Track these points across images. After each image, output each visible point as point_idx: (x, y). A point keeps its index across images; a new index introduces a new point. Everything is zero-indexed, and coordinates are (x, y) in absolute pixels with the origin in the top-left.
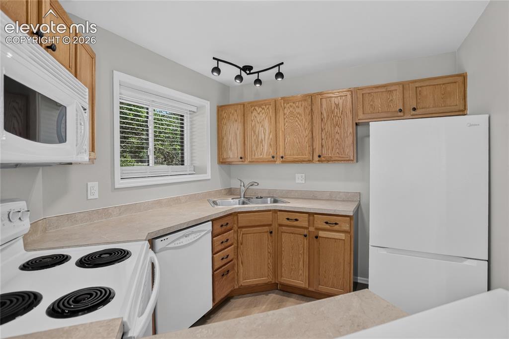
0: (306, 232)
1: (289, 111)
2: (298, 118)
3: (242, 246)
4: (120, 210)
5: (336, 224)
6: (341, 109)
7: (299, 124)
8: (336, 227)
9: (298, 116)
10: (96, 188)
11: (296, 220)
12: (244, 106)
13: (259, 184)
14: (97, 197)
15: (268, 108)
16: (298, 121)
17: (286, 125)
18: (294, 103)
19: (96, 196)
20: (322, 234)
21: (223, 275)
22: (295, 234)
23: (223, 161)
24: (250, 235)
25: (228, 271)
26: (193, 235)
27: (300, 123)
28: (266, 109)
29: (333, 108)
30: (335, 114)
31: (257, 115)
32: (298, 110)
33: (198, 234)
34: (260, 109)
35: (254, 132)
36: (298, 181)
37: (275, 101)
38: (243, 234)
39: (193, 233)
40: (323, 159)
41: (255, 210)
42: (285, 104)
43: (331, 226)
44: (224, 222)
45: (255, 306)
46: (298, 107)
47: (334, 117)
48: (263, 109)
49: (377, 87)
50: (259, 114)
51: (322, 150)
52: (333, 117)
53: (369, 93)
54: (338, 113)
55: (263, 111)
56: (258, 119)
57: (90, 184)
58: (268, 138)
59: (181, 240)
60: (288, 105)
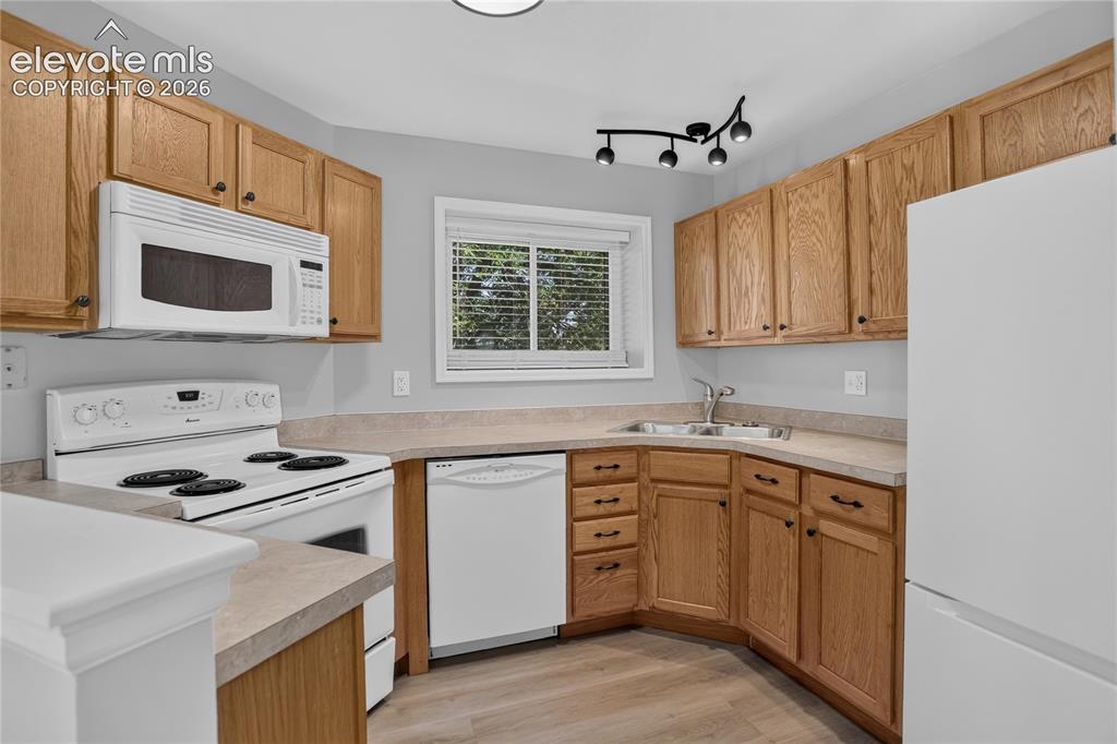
0: (792, 516)
1: (797, 210)
2: (817, 224)
3: (656, 521)
4: (443, 418)
5: (857, 505)
6: (919, 179)
7: (818, 240)
8: (856, 514)
9: (817, 218)
10: (407, 380)
11: (774, 481)
12: (716, 216)
13: (736, 391)
14: (408, 393)
15: (758, 212)
16: (818, 232)
17: (793, 245)
18: (807, 186)
19: (406, 392)
20: (826, 526)
21: (599, 569)
22: (773, 516)
23: (685, 342)
24: (675, 500)
25: (616, 566)
26: (514, 472)
27: (821, 238)
28: (753, 213)
29: (898, 181)
30: (905, 196)
31: (737, 231)
32: (816, 204)
33: (528, 472)
34: (744, 216)
35: (734, 274)
36: (849, 390)
37: (771, 191)
38: (659, 495)
39: (511, 466)
40: (873, 327)
41: (684, 445)
42: (790, 194)
43: (844, 509)
44: (605, 461)
45: (666, 658)
46: (818, 197)
47: (901, 205)
48: (749, 215)
49: (1031, 81)
50: (741, 228)
51: (871, 304)
52: (897, 205)
53: (1004, 109)
54: (912, 192)
55: (749, 220)
56: (740, 241)
57: (397, 374)
58: (759, 284)
59: (484, 474)
60: (796, 196)
